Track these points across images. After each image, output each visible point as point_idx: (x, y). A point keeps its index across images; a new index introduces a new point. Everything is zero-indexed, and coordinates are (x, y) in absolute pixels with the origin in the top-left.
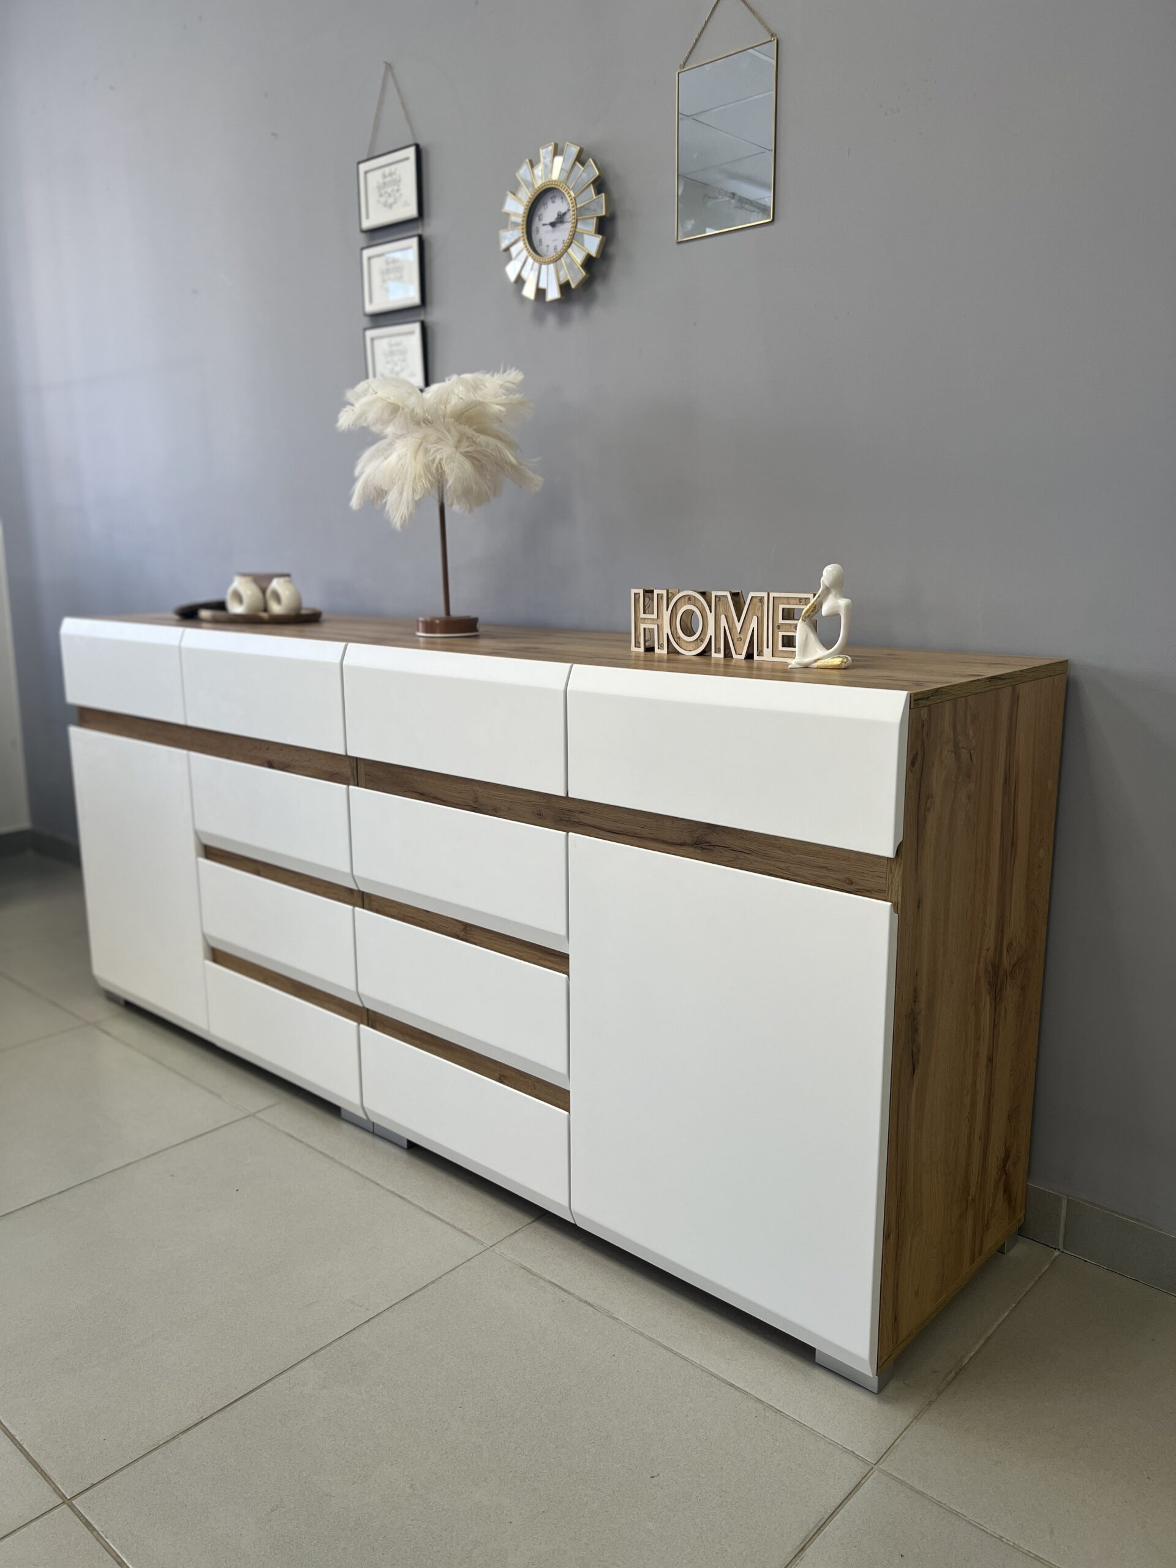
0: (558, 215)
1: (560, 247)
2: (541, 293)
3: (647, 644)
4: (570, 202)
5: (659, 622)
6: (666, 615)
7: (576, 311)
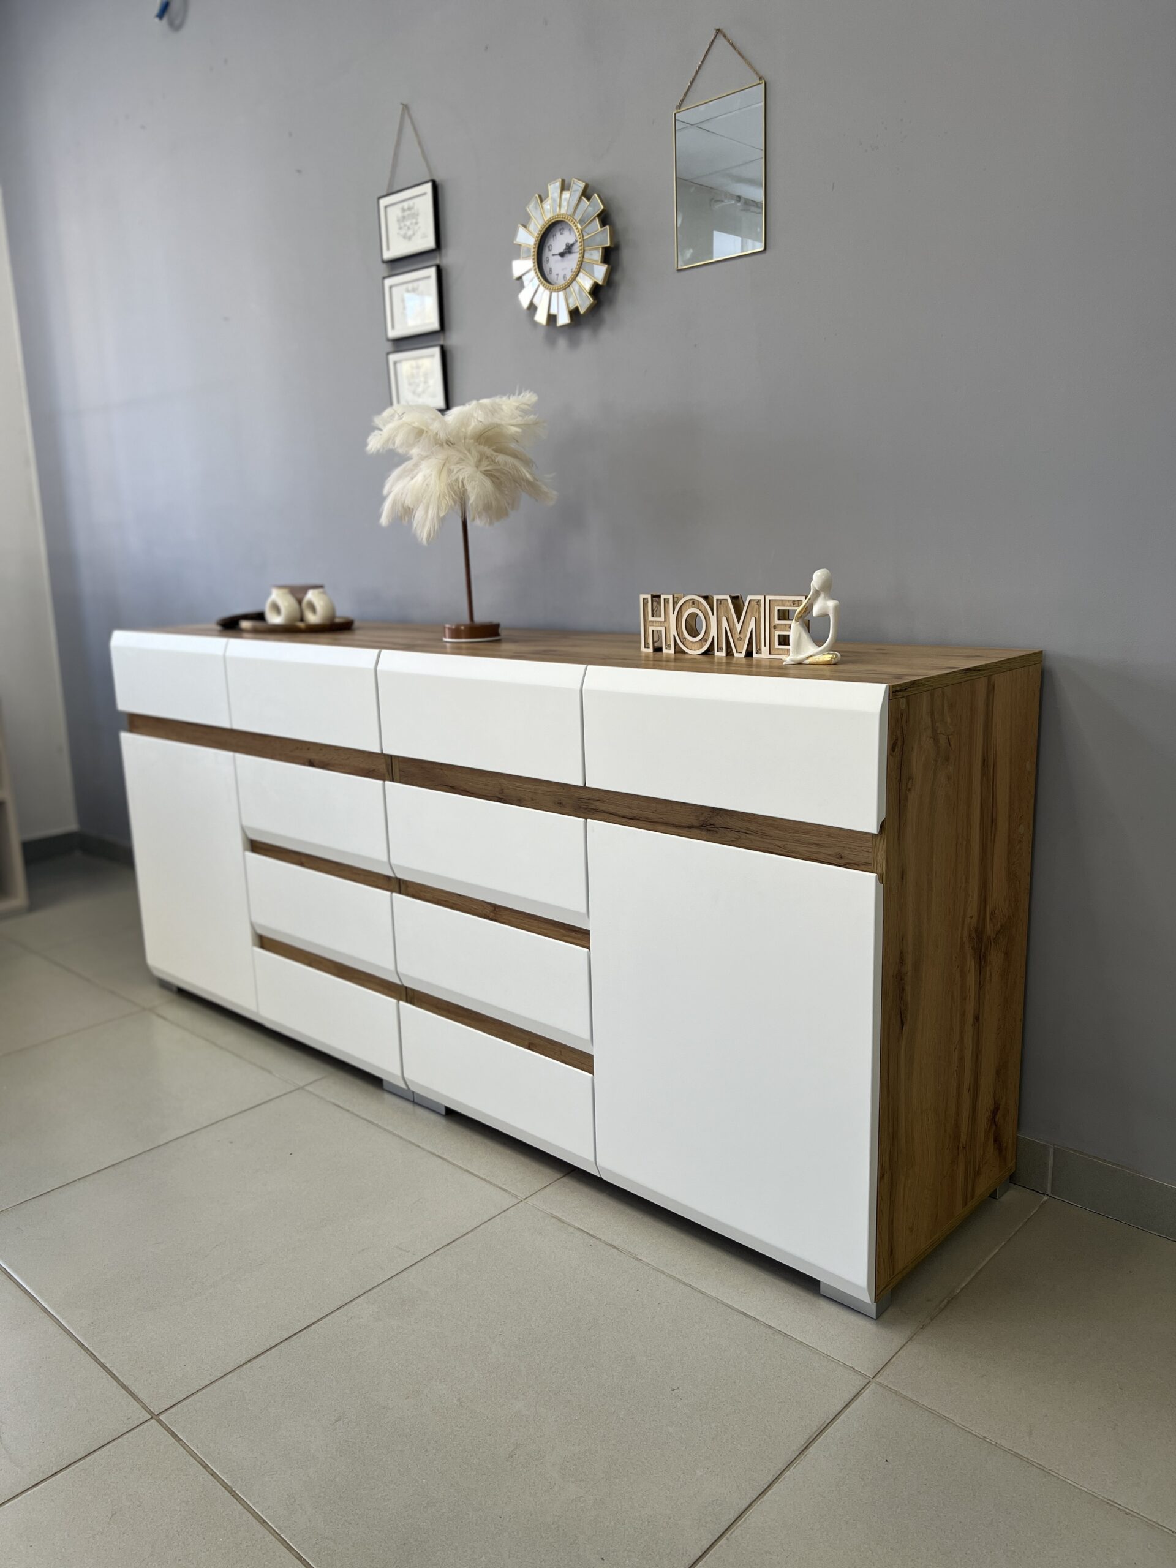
0: (567, 246)
1: (569, 276)
2: (552, 318)
3: (656, 645)
4: (577, 234)
5: (666, 624)
6: (673, 618)
7: (585, 334)
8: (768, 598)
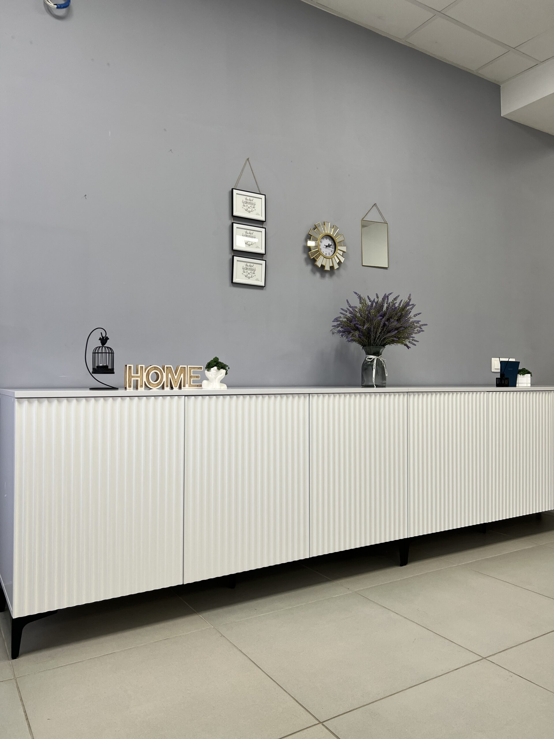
5: (141, 377)
6: (145, 375)
8: (189, 366)
